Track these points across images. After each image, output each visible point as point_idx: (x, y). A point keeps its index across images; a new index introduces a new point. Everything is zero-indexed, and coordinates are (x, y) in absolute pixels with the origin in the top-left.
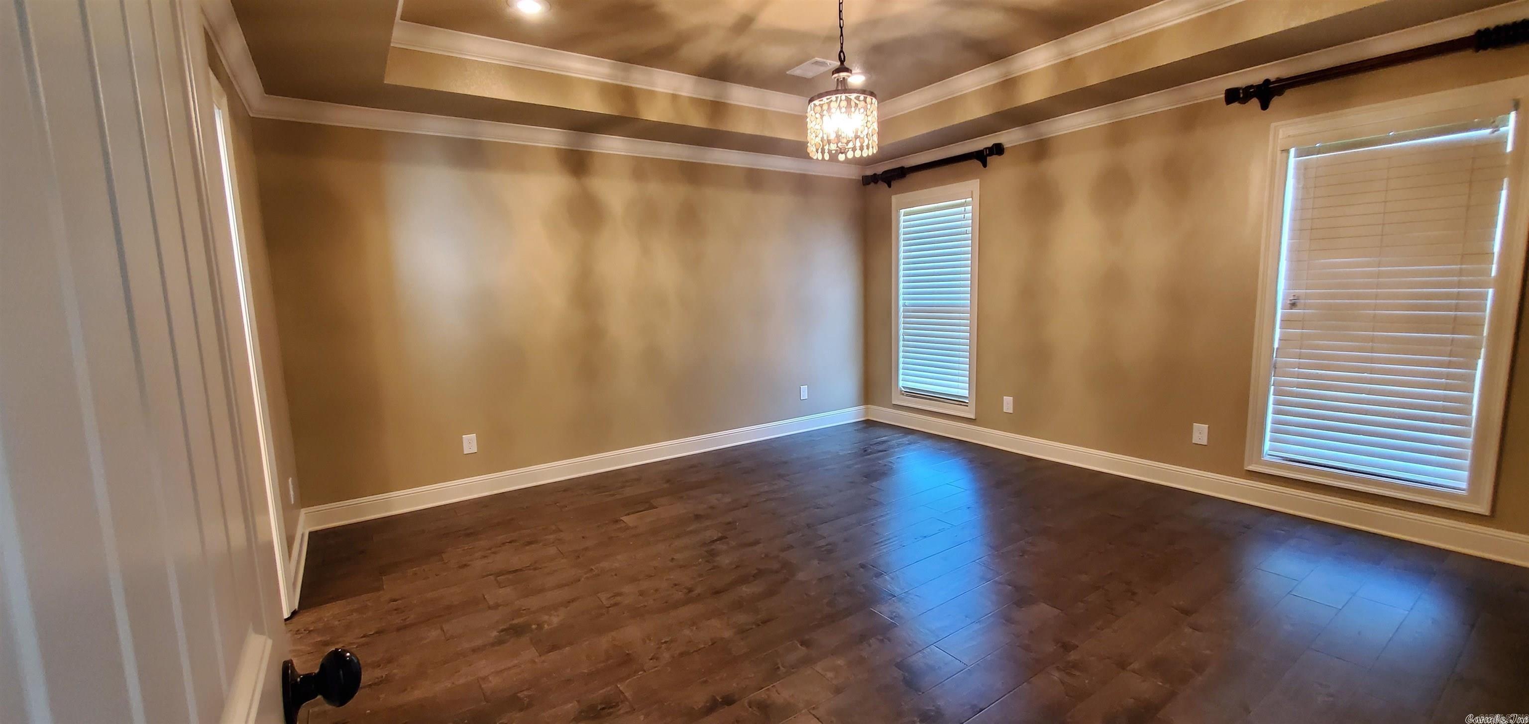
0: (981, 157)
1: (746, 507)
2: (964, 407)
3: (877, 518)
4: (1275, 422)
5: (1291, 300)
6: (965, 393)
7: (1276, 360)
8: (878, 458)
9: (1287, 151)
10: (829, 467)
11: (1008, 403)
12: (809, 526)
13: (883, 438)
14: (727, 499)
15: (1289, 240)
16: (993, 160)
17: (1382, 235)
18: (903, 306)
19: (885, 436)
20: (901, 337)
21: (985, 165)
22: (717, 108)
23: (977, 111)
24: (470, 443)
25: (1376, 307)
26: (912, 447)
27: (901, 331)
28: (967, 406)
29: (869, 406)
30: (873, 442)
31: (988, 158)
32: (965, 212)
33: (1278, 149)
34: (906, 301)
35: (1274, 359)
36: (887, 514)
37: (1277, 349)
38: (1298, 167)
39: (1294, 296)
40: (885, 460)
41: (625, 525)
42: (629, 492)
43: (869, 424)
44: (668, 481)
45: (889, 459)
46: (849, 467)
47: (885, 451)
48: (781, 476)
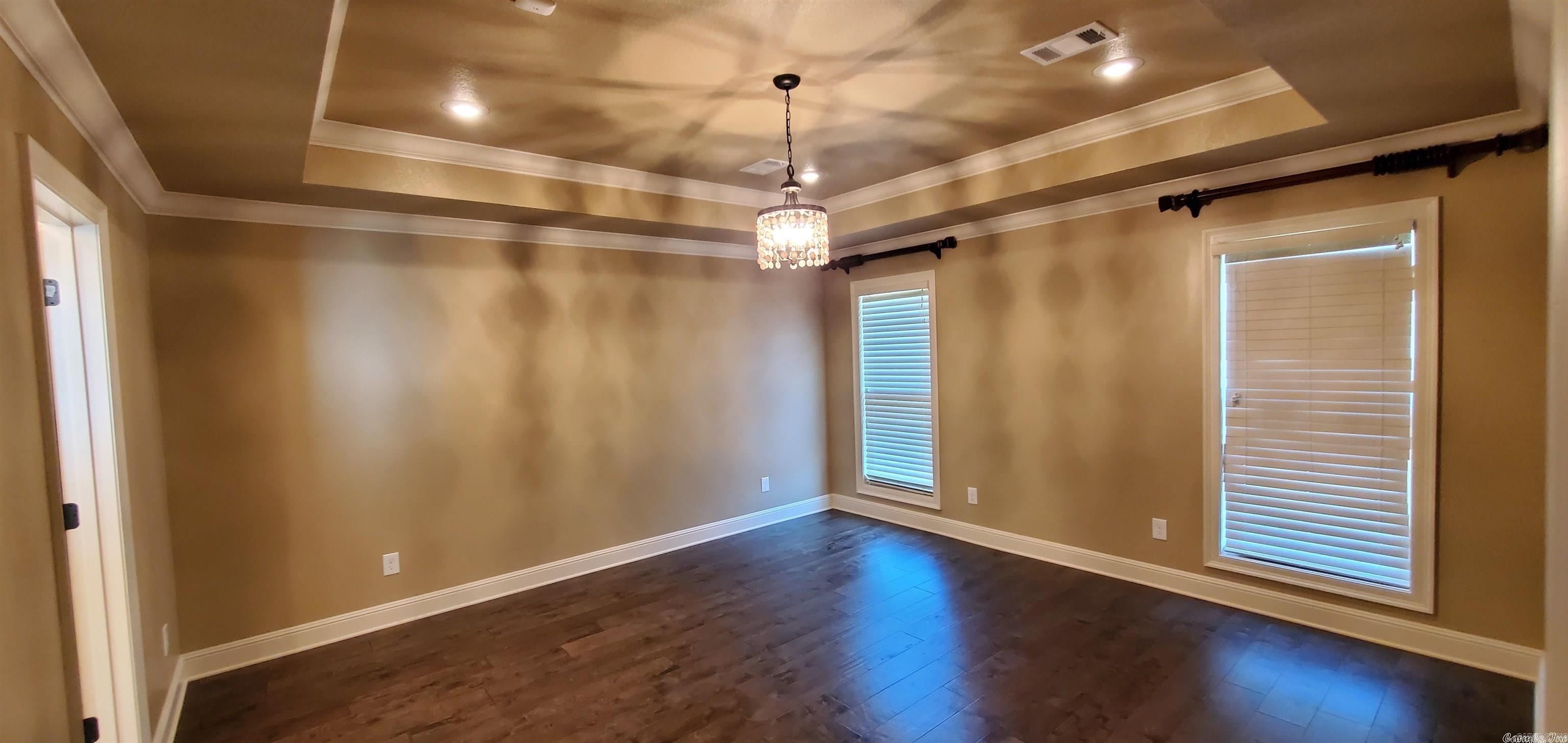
0: (936, 249)
1: (700, 625)
2: (929, 497)
3: (840, 634)
4: (1229, 518)
5: (1234, 398)
6: (930, 483)
7: (1225, 458)
8: (843, 557)
9: (1219, 257)
10: (792, 570)
11: (972, 495)
12: (769, 647)
13: (849, 532)
14: (681, 616)
15: (1227, 340)
16: (946, 252)
17: (1310, 339)
18: (865, 393)
19: (849, 528)
20: (864, 425)
21: (939, 257)
22: (669, 202)
23: (928, 209)
24: (391, 563)
25: (1311, 407)
26: (879, 542)
27: (864, 418)
28: (932, 496)
29: (834, 495)
30: (838, 536)
31: (942, 250)
32: (923, 301)
33: (1211, 254)
34: (868, 388)
35: (1223, 455)
36: (853, 628)
37: (1225, 445)
38: (1229, 272)
39: (1236, 394)
40: (850, 560)
41: (565, 655)
42: (574, 610)
43: (834, 514)
44: (617, 594)
45: (854, 558)
46: (812, 569)
47: (850, 548)
48: (740, 583)
